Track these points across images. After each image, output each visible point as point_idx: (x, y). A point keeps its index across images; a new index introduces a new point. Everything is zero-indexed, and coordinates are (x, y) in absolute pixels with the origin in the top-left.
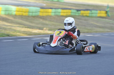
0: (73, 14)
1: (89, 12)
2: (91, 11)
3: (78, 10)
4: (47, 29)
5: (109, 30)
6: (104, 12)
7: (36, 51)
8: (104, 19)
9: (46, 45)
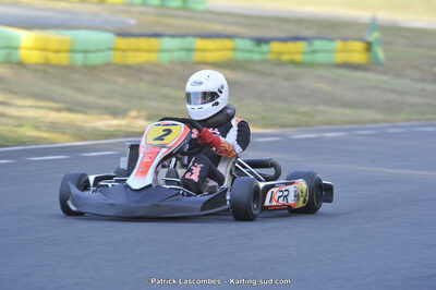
0: (240, 56)
1: (301, 46)
2: (310, 44)
3: (260, 41)
4: (144, 114)
5: (379, 116)
6: (359, 46)
7: (68, 207)
8: (359, 74)
9: (110, 185)
